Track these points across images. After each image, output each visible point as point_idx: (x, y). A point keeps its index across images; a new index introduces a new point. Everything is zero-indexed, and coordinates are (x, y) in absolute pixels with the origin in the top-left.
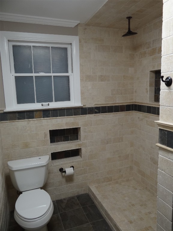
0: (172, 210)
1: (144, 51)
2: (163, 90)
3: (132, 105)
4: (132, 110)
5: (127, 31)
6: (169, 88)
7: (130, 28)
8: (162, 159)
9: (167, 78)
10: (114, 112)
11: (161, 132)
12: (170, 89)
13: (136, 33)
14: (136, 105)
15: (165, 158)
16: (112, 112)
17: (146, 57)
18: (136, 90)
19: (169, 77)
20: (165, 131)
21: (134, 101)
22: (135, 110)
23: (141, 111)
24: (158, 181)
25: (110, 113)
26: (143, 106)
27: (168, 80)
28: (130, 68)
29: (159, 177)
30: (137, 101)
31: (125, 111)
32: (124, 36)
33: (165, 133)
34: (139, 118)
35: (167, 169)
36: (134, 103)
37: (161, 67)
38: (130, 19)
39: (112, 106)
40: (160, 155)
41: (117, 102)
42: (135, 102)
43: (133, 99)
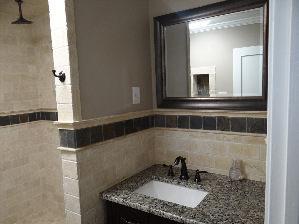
0: (80, 217)
1: (45, 45)
2: (58, 86)
3: (38, 113)
4: (39, 119)
5: (18, 17)
6: (64, 83)
7: (22, 14)
8: (66, 164)
9: (61, 73)
10: (12, 124)
11: (61, 133)
12: (64, 85)
13: (31, 22)
14: (43, 113)
15: (68, 161)
16: (9, 124)
17: (49, 52)
18: (41, 93)
19: (62, 72)
20: (64, 131)
21: (40, 107)
22: (43, 119)
23: (50, 120)
24: (64, 191)
25: (5, 126)
26: (51, 113)
27: (61, 75)
28: (29, 66)
29: (65, 185)
30: (43, 107)
31: (28, 122)
32: (14, 23)
33: (65, 133)
34: (48, 128)
35: (71, 173)
36: (40, 111)
37: (54, 61)
38: (20, 3)
39: (8, 117)
40: (63, 160)
41: (15, 110)
42: (42, 109)
43: (38, 105)
